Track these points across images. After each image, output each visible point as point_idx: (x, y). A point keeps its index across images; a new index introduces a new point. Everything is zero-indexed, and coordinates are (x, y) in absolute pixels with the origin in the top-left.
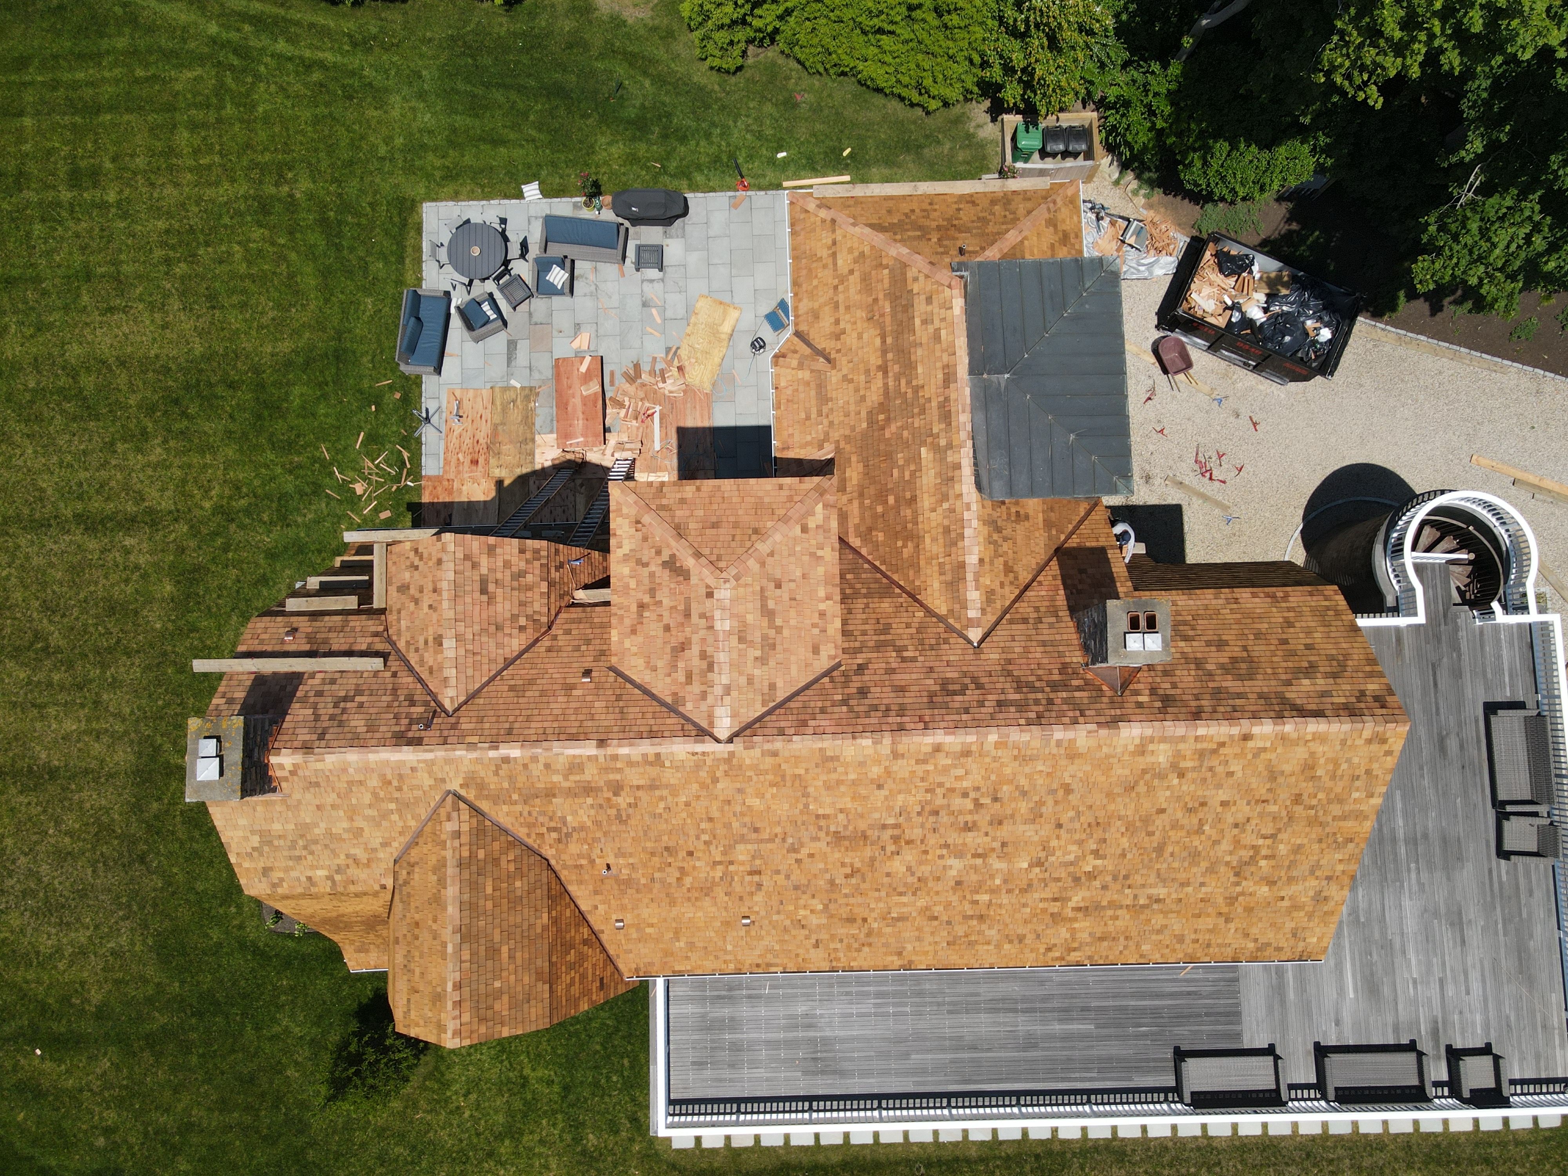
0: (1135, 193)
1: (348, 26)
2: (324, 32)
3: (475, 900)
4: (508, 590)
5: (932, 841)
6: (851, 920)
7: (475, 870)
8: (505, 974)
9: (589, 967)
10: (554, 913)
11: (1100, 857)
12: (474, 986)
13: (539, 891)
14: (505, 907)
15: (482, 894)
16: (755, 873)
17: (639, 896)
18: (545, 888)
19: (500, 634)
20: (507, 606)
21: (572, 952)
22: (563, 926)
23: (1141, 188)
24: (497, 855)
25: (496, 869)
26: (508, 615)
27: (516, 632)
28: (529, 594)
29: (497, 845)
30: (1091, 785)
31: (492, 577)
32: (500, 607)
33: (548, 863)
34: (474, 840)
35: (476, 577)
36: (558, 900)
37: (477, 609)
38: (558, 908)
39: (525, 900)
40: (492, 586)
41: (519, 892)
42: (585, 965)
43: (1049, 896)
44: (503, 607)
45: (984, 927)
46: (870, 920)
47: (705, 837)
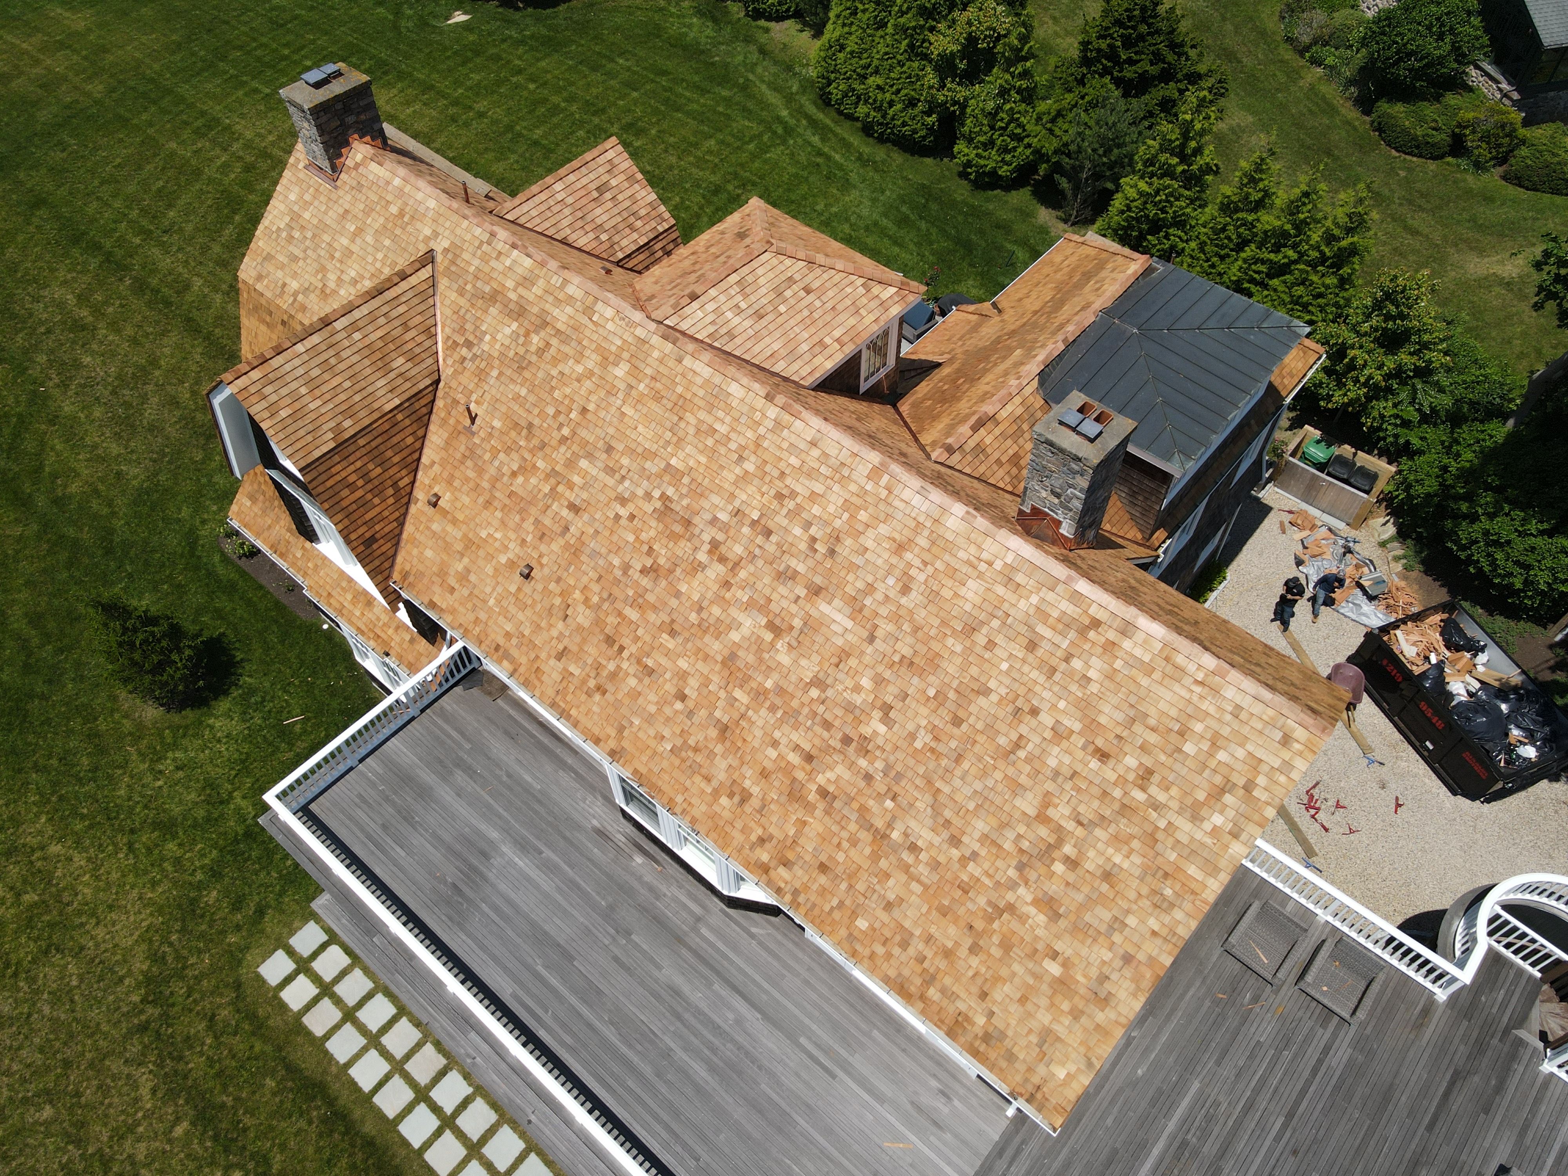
0: (1396, 559)
1: (866, 149)
2: (845, 143)
3: (361, 324)
4: (616, 211)
5: (743, 574)
6: (610, 641)
7: (385, 309)
8: (317, 392)
9: (377, 510)
10: (400, 417)
11: (886, 719)
12: (288, 367)
13: (408, 385)
14: (374, 358)
15: (370, 328)
16: (574, 508)
17: (471, 474)
18: (415, 390)
19: (580, 223)
20: (604, 218)
21: (379, 470)
22: (395, 440)
23: (1405, 557)
24: (411, 324)
25: (399, 330)
26: (598, 221)
27: (592, 235)
28: (628, 231)
29: (419, 319)
30: (933, 596)
31: (614, 192)
32: (599, 211)
33: (437, 382)
34: (410, 294)
35: (604, 178)
36: (414, 417)
37: (583, 192)
38: (407, 422)
39: (392, 375)
40: (608, 195)
41: (395, 365)
42: (376, 501)
43: (807, 747)
44: (601, 214)
45: (719, 749)
46: (626, 654)
47: (566, 431)
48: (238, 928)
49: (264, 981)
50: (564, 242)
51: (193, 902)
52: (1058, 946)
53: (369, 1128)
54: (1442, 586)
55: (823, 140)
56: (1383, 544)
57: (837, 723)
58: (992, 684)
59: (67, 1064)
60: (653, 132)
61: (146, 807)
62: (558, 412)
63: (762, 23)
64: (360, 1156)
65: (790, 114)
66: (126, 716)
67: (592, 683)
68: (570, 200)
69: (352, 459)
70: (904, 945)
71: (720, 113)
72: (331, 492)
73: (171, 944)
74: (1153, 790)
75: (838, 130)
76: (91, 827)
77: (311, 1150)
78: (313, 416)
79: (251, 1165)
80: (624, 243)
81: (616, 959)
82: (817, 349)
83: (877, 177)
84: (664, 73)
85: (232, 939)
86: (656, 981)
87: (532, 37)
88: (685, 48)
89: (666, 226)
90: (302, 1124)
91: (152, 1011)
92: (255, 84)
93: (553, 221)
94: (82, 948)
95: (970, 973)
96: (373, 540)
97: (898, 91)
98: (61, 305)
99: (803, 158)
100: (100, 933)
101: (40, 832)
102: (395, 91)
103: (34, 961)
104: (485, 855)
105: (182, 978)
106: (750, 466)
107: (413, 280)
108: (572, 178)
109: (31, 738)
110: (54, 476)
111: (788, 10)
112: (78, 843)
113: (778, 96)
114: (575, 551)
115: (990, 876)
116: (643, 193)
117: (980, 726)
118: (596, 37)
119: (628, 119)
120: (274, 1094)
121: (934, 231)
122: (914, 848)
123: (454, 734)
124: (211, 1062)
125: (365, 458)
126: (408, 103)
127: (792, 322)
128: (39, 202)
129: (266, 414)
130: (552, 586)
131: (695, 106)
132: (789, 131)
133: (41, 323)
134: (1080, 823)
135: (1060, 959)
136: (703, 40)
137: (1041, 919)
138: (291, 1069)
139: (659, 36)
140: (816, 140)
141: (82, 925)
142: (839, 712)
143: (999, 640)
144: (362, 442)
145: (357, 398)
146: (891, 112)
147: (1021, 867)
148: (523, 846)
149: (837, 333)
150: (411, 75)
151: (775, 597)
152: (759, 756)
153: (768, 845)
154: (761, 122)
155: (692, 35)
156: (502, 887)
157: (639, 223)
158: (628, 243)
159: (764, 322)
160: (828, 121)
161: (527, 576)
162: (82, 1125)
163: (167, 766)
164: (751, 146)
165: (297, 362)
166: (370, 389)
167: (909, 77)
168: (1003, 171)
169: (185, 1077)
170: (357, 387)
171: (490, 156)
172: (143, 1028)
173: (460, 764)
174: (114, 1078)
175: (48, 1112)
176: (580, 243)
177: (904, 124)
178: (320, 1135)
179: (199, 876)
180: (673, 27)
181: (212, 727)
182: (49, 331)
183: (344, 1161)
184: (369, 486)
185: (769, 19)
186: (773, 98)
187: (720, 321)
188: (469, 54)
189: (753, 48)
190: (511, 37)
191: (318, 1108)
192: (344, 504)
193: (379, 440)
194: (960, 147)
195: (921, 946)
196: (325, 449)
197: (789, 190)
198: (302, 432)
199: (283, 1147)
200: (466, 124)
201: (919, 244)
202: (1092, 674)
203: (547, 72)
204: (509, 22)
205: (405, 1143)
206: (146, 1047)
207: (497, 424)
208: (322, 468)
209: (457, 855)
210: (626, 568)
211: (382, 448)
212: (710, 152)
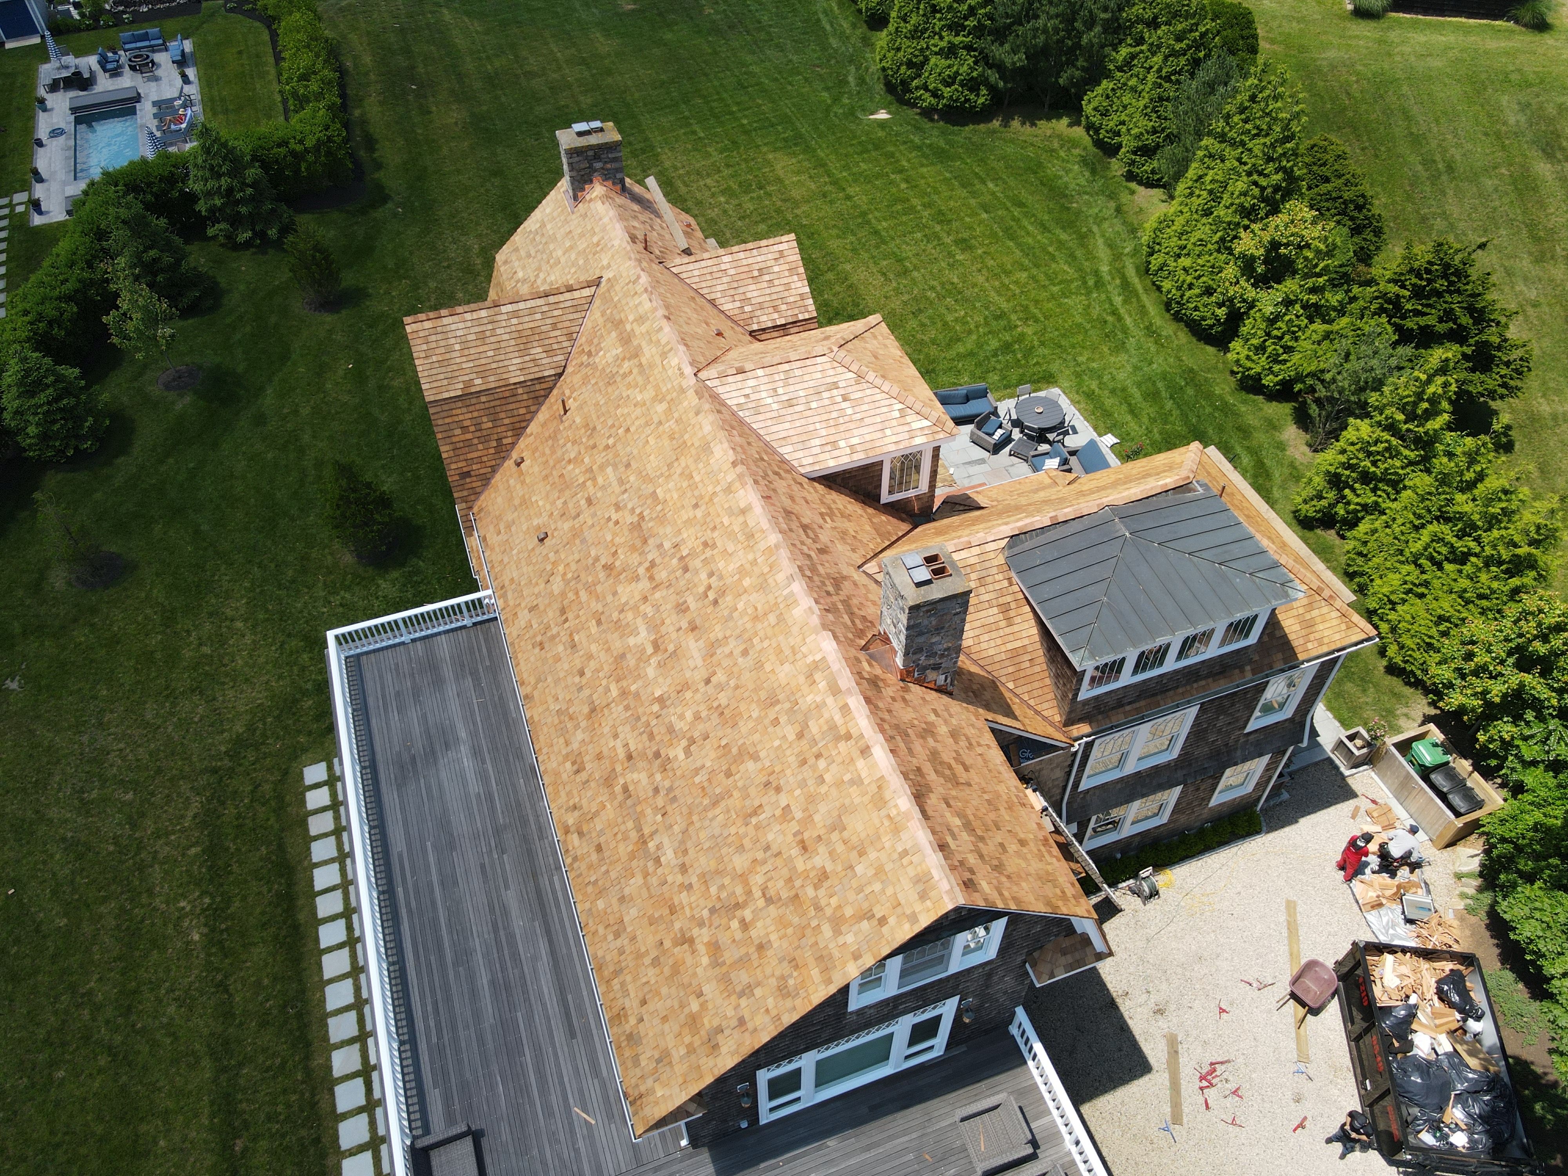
0: (1463, 896)
1: (1158, 321)
2: (1143, 311)
3: (521, 313)
4: (768, 291)
5: (658, 595)
6: (563, 611)
7: (545, 309)
8: (466, 352)
9: (479, 454)
10: (520, 391)
11: (687, 752)
12: (453, 327)
13: (536, 369)
14: (519, 341)
15: (527, 319)
16: (589, 502)
17: (547, 451)
18: (540, 375)
19: (732, 292)
20: (755, 294)
21: (490, 425)
22: (511, 407)
23: (1471, 898)
24: (559, 326)
25: (549, 327)
26: (749, 295)
27: (738, 304)
28: (771, 310)
29: (568, 324)
30: (759, 666)
31: (771, 277)
32: (753, 287)
33: (560, 375)
34: (569, 304)
35: (769, 264)
36: (532, 395)
37: (746, 269)
38: (525, 397)
39: (527, 358)
40: (767, 278)
41: (533, 351)
42: (480, 447)
43: (632, 748)
44: (753, 291)
45: (583, 724)
46: (566, 625)
47: (611, 441)
48: (310, 733)
49: (303, 779)
50: (712, 302)
51: (295, 701)
52: (706, 989)
53: (302, 917)
54: (1497, 946)
55: (1125, 302)
56: (1459, 876)
57: (658, 738)
58: (762, 754)
59: (159, 771)
60: (980, 251)
61: (307, 622)
62: (613, 426)
63: (1133, 185)
64: (284, 933)
65: (1110, 272)
66: (331, 554)
67: (539, 638)
68: (732, 272)
69: (471, 408)
70: (617, 935)
71: (1049, 253)
72: (446, 427)
73: (265, 724)
74: (822, 892)
75: (1144, 298)
76: (267, 620)
77: (258, 910)
78: (455, 367)
79: (218, 899)
80: (764, 318)
81: (483, 866)
82: (829, 447)
83: (1153, 349)
84: (1021, 205)
85: (302, 739)
86: (499, 896)
87: (930, 145)
88: (1051, 189)
89: (807, 316)
90: (265, 889)
91: (227, 763)
92: (697, 128)
93: (709, 283)
94: (214, 699)
95: (644, 980)
96: (468, 474)
97: (1199, 277)
98: (467, 250)
99: (1095, 312)
100: (230, 693)
101: (237, 609)
102: (794, 161)
103: (182, 693)
104: (447, 746)
105: (257, 749)
106: (699, 513)
107: (576, 294)
108: (742, 255)
109: (269, 543)
110: (390, 369)
111: (1159, 180)
112: (254, 627)
113: (1108, 251)
114: (576, 533)
115: (691, 909)
116: (799, 284)
117: (740, 784)
118: (982, 160)
119: (965, 235)
120: (261, 859)
121: (1176, 413)
122: (657, 861)
123: (484, 650)
124: (239, 816)
125: (482, 413)
126: (798, 173)
127: (817, 419)
128: (497, 173)
129: (423, 355)
130: (551, 555)
131: (1030, 240)
132: (1099, 284)
133: (448, 259)
134: (764, 895)
135: (702, 999)
136: (1072, 186)
137: (705, 960)
138: (281, 847)
139: (1035, 173)
140: (1118, 300)
141: (224, 683)
142: (663, 730)
143: (783, 719)
144: (483, 399)
145: (494, 366)
146: (1188, 294)
147: (713, 911)
148: (476, 753)
149: (854, 441)
150: (815, 150)
151: (667, 621)
152: (603, 741)
153: (576, 813)
154: (1080, 270)
155: (1066, 179)
156: (443, 775)
157: (784, 307)
158: (766, 320)
159: (791, 410)
160: (1139, 287)
161: (542, 540)
162: (142, 815)
163: (336, 600)
164: (1055, 289)
165: (461, 325)
166: (506, 363)
167: (1213, 267)
168: (1268, 381)
169: (218, 817)
170: (497, 358)
171: (834, 232)
172: (215, 771)
173: (475, 674)
174: (179, 795)
175: (130, 796)
176: (724, 308)
177: (1196, 309)
178: (270, 903)
179: (309, 686)
180: (1053, 168)
181: (378, 586)
182: (449, 267)
183: (273, 929)
184: (478, 434)
185: (1140, 183)
186: (1103, 252)
187: (753, 397)
188: (870, 147)
189: (1112, 205)
190: (912, 141)
191: (280, 884)
192: (454, 439)
193: (498, 403)
194: (1236, 345)
195: (626, 942)
196: (452, 394)
197: (1064, 336)
198: (442, 376)
199: (244, 898)
200: (832, 202)
201: (1153, 420)
202: (827, 777)
203: (923, 177)
204: (918, 128)
205: (317, 940)
206: (209, 784)
207: (578, 420)
208: (446, 407)
209: (429, 737)
210: (597, 559)
211: (498, 409)
212: (1016, 283)
